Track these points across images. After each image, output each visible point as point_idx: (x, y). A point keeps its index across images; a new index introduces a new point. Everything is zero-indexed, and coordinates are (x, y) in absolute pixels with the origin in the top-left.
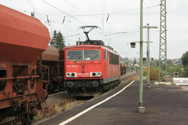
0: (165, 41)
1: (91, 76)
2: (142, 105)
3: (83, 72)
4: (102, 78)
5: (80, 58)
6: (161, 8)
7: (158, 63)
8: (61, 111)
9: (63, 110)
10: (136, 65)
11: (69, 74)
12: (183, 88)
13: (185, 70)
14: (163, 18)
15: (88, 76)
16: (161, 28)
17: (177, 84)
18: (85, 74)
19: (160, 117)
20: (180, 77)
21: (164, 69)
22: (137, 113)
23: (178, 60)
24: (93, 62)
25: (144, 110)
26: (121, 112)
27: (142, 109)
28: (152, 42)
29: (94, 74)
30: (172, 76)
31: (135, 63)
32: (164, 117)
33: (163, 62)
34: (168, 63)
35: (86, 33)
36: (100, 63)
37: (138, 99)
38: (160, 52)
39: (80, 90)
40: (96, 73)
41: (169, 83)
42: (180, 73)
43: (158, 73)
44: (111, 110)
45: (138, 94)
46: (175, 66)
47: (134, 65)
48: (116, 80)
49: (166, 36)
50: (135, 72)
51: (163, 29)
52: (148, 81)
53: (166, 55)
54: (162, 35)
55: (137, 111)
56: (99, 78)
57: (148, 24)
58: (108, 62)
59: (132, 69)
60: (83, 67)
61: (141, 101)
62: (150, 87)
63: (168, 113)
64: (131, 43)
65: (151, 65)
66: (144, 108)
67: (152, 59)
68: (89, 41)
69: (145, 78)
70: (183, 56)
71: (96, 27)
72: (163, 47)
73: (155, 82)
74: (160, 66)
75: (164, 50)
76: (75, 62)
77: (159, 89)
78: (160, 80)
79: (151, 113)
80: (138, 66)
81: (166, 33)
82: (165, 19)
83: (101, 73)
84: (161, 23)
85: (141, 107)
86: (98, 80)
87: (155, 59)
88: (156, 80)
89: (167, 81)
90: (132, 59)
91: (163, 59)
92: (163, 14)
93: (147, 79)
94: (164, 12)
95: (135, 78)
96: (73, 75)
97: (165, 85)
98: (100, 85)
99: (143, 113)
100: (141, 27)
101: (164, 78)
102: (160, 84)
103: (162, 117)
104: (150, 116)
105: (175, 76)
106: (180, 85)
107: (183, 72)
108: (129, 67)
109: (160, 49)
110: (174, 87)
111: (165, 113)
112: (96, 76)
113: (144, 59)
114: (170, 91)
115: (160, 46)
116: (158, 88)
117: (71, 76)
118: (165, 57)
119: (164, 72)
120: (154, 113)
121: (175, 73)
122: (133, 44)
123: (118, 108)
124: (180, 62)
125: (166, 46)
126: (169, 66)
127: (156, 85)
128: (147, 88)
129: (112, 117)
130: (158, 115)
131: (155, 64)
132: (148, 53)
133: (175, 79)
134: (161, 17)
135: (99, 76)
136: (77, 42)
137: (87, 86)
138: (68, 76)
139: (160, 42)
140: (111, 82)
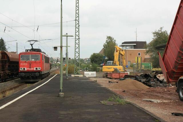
0: (78, 46)
1: (35, 69)
2: (62, 91)
3: (30, 68)
4: (41, 71)
5: (29, 59)
6: (76, 22)
7: (74, 61)
8: (2, 97)
9: (4, 97)
10: (59, 63)
11: (21, 69)
12: (91, 78)
13: (92, 66)
14: (77, 30)
15: (33, 70)
16: (75, 37)
17: (87, 76)
18: (31, 68)
19: (74, 99)
20: (89, 71)
21: (78, 66)
22: (59, 98)
23: (87, 59)
24: (36, 62)
25: (63, 95)
26: (47, 97)
27: (62, 94)
28: (69, 46)
29: (36, 69)
30: (84, 70)
31: (58, 61)
32: (78, 99)
33: (77, 61)
34: (81, 61)
35: (32, 45)
36: (40, 63)
37: (59, 87)
38: (75, 54)
39: (28, 78)
40: (38, 68)
41: (81, 76)
42: (89, 68)
43: (74, 68)
44: (40, 95)
45: (59, 84)
46: (86, 63)
47: (57, 62)
48: (48, 73)
49: (79, 42)
50: (58, 68)
51: (77, 37)
52: (67, 74)
53: (79, 55)
54: (76, 42)
55: (59, 96)
56: (39, 71)
57: (67, 34)
58: (44, 62)
59: (56, 66)
60: (30, 64)
61: (61, 89)
62: (68, 78)
63: (80, 97)
64: (54, 47)
65: (69, 63)
66: (63, 93)
67: (70, 58)
68: (33, 50)
69: (64, 72)
70: (91, 56)
71: (37, 41)
72: (77, 50)
73: (72, 75)
74: (75, 63)
75: (78, 52)
76: (26, 62)
77: (75, 80)
78: (75, 74)
79: (68, 97)
80: (60, 63)
81: (79, 40)
82: (79, 31)
83: (40, 68)
84: (76, 33)
85: (62, 93)
86: (39, 72)
87: (72, 59)
88: (73, 73)
89: (80, 74)
90: (56, 59)
91: (77, 58)
92: (77, 26)
93: (66, 73)
94: (78, 25)
95: (58, 72)
96: (24, 69)
97: (78, 77)
98: (40, 75)
99: (63, 97)
100: (62, 36)
101: (78, 72)
102: (75, 76)
103: (76, 99)
104: (67, 99)
105: (86, 70)
106: (89, 77)
107: (91, 67)
108: (53, 64)
109: (75, 51)
110: (85, 78)
111: (78, 97)
112: (38, 70)
113: (64, 59)
114: (82, 81)
115: (75, 49)
116: (73, 79)
117: (23, 70)
118: (78, 57)
119: (78, 68)
120: (70, 97)
121: (86, 68)
122: (55, 48)
123: (45, 94)
124: (89, 61)
125: (79, 49)
126: (82, 63)
127: (72, 77)
128: (66, 79)
129: (40, 100)
130: (73, 99)
131: (72, 62)
132: (67, 54)
133: (85, 73)
134: (76, 29)
135: (39, 70)
136: (26, 50)
137: (32, 75)
138: (21, 70)
139: (75, 46)
140: (45, 74)
